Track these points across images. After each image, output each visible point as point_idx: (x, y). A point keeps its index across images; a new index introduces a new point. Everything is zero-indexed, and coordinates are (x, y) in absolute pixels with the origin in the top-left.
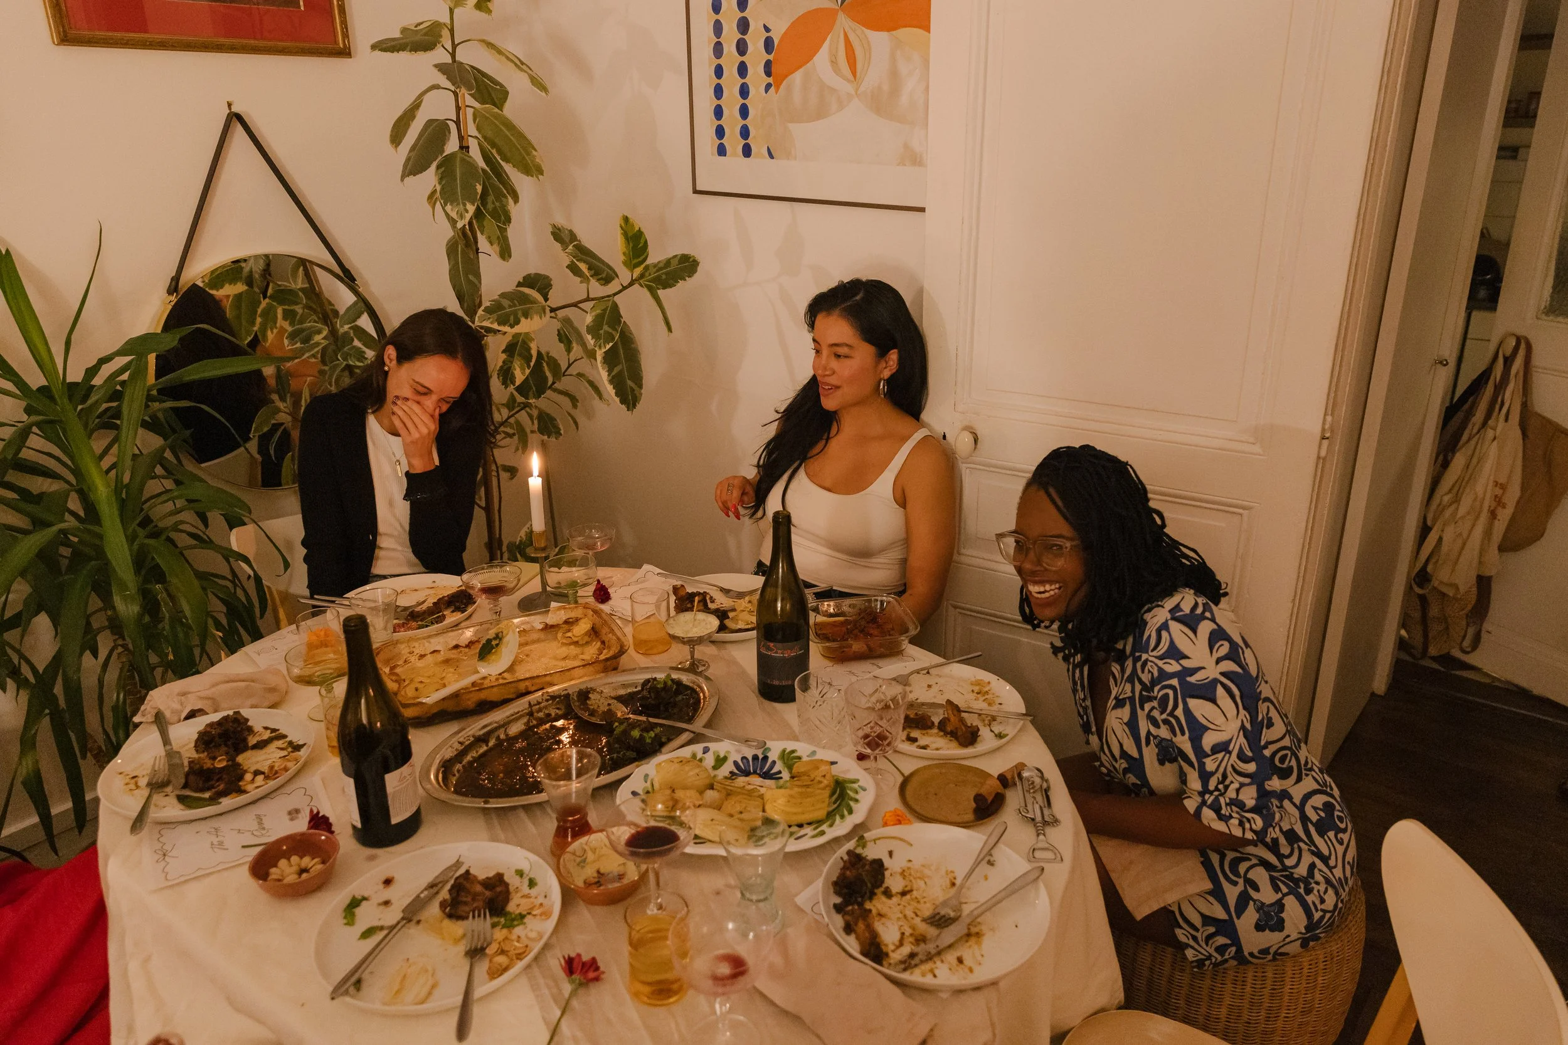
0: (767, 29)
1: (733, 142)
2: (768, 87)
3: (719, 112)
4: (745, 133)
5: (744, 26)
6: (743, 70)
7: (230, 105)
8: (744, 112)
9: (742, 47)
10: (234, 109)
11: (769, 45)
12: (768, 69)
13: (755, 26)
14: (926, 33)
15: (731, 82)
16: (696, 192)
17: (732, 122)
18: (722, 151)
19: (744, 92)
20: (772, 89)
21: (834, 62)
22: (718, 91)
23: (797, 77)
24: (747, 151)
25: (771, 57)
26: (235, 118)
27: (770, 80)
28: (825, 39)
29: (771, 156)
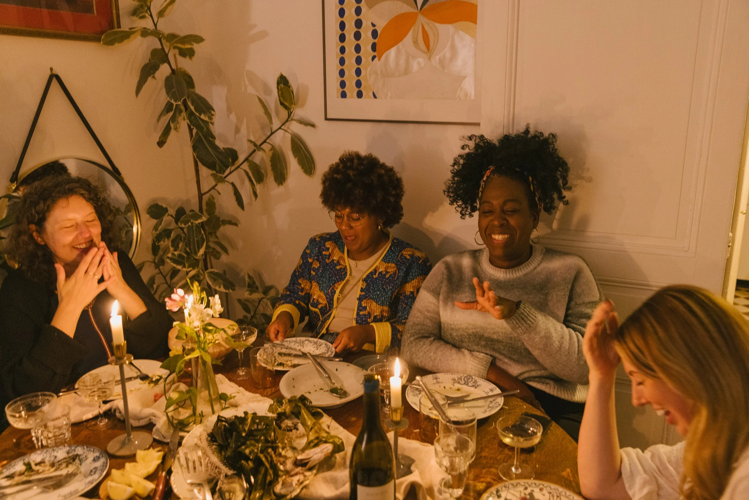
0: (373, 25)
1: (351, 89)
2: (374, 58)
3: (342, 73)
4: (359, 84)
5: (359, 24)
6: (358, 49)
7: (51, 69)
8: (358, 72)
9: (357, 36)
10: (54, 72)
11: (375, 34)
12: (374, 47)
13: (367, 24)
14: (474, 25)
15: (350, 56)
16: (326, 119)
17: (350, 78)
18: (344, 95)
19: (359, 60)
20: (376, 59)
21: (415, 42)
22: (342, 62)
23: (392, 52)
24: (360, 95)
25: (376, 41)
26: (54, 77)
27: (375, 54)
28: (410, 29)
29: (375, 97)
